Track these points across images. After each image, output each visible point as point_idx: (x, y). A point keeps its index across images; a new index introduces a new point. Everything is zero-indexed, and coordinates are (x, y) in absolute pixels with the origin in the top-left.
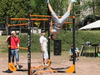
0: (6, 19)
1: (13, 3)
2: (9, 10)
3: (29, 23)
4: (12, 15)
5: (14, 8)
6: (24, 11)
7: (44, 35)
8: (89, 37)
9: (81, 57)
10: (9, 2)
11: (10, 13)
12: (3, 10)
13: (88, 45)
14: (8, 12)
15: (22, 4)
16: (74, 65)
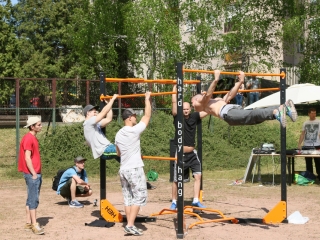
3: (180, 89)
4: (7, 71)
5: (16, 47)
6: (44, 57)
9: (248, 184)
11: (5, 64)
15: (38, 36)
16: (284, 202)
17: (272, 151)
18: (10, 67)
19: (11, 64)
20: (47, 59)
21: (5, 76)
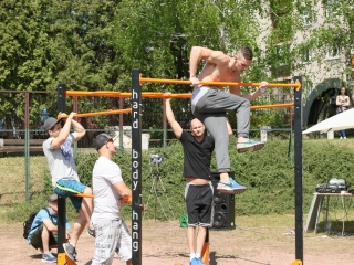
0: (14, 95)
1: (43, 36)
2: (24, 59)
3: (136, 106)
4: (36, 82)
5: (48, 52)
6: (84, 65)
8: (334, 164)
10: (28, 30)
11: (32, 74)
12: (5, 61)
13: (338, 190)
14: (22, 69)
15: (75, 36)
16: (300, 262)
17: (342, 189)
18: (39, 77)
19: (39, 73)
20: (87, 67)
21: (34, 89)
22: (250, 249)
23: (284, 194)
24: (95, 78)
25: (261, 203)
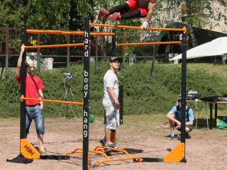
3: (87, 42)
7: (114, 68)
13: (194, 99)
16: (183, 144)
17: (196, 98)
22: (139, 137)
23: (150, 101)
24: (12, 17)
25: (135, 107)
